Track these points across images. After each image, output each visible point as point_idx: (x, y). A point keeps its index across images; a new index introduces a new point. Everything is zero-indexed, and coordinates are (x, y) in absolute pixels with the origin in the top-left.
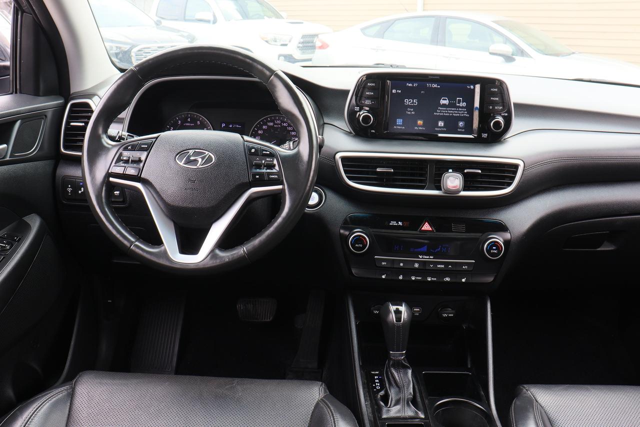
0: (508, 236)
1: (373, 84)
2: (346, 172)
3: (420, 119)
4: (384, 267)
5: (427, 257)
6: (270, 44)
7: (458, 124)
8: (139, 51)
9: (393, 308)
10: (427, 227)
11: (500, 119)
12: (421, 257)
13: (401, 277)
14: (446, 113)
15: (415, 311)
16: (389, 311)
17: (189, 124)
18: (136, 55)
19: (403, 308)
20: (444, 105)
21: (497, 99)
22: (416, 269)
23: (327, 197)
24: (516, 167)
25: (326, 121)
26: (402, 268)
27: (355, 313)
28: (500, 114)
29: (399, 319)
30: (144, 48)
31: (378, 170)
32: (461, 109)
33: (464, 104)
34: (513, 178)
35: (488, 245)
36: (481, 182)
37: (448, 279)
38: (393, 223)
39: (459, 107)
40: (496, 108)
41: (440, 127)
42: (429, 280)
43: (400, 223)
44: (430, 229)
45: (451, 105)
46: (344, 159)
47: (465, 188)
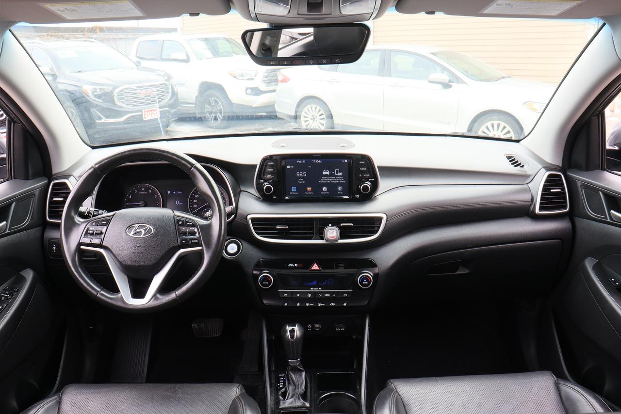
0: (377, 270)
1: (272, 163)
2: (255, 229)
3: (309, 186)
4: (285, 298)
5: (317, 289)
6: (237, 79)
7: (337, 188)
8: (120, 91)
9: (289, 328)
10: (315, 267)
11: (368, 184)
12: (312, 289)
13: (298, 305)
14: (328, 181)
15: (316, 327)
16: (286, 331)
17: (143, 193)
18: (118, 95)
19: (296, 328)
20: (326, 175)
21: (365, 169)
22: (309, 298)
23: (244, 246)
24: (380, 219)
25: (242, 189)
26: (298, 298)
28: (368, 180)
29: (292, 337)
30: (126, 89)
31: (278, 227)
32: (338, 178)
33: (341, 174)
34: (379, 227)
35: (362, 277)
36: (357, 232)
37: (333, 304)
38: (291, 265)
39: (337, 176)
40: (365, 175)
41: (325, 192)
42: (319, 305)
43: (296, 265)
44: (318, 268)
45: (331, 175)
46: (252, 219)
47: (341, 237)
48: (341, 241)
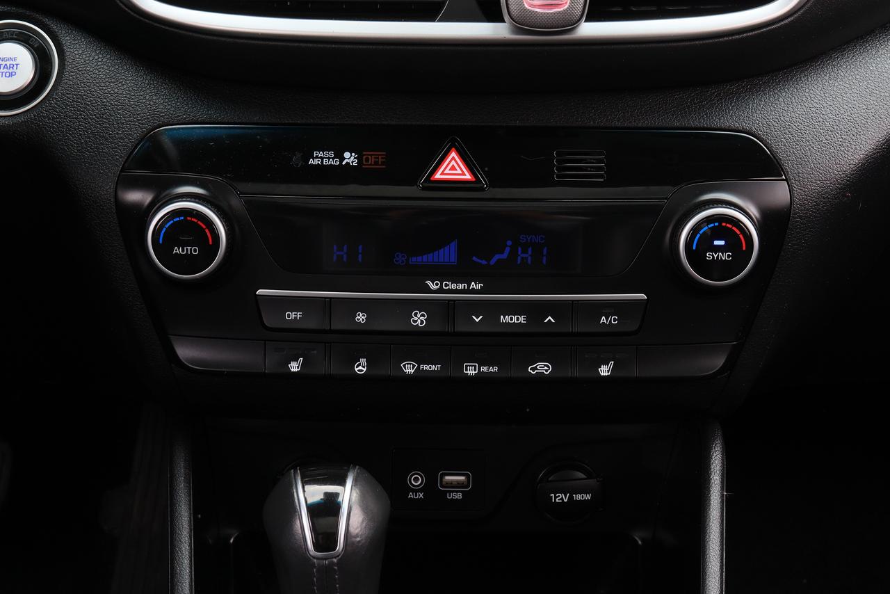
0: (779, 193)
4: (293, 331)
5: (461, 286)
9: (309, 494)
10: (453, 169)
12: (433, 286)
13: (361, 368)
15: (450, 484)
16: (290, 509)
19: (348, 494)
22: (418, 332)
23: (69, 59)
26: (361, 332)
27: (196, 509)
29: (325, 539)
35: (695, 230)
37: (543, 368)
38: (323, 158)
42: (471, 372)
43: (349, 158)
44: (468, 176)
47: (593, 16)
48: (590, 29)
